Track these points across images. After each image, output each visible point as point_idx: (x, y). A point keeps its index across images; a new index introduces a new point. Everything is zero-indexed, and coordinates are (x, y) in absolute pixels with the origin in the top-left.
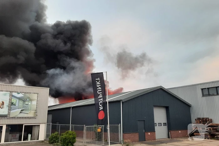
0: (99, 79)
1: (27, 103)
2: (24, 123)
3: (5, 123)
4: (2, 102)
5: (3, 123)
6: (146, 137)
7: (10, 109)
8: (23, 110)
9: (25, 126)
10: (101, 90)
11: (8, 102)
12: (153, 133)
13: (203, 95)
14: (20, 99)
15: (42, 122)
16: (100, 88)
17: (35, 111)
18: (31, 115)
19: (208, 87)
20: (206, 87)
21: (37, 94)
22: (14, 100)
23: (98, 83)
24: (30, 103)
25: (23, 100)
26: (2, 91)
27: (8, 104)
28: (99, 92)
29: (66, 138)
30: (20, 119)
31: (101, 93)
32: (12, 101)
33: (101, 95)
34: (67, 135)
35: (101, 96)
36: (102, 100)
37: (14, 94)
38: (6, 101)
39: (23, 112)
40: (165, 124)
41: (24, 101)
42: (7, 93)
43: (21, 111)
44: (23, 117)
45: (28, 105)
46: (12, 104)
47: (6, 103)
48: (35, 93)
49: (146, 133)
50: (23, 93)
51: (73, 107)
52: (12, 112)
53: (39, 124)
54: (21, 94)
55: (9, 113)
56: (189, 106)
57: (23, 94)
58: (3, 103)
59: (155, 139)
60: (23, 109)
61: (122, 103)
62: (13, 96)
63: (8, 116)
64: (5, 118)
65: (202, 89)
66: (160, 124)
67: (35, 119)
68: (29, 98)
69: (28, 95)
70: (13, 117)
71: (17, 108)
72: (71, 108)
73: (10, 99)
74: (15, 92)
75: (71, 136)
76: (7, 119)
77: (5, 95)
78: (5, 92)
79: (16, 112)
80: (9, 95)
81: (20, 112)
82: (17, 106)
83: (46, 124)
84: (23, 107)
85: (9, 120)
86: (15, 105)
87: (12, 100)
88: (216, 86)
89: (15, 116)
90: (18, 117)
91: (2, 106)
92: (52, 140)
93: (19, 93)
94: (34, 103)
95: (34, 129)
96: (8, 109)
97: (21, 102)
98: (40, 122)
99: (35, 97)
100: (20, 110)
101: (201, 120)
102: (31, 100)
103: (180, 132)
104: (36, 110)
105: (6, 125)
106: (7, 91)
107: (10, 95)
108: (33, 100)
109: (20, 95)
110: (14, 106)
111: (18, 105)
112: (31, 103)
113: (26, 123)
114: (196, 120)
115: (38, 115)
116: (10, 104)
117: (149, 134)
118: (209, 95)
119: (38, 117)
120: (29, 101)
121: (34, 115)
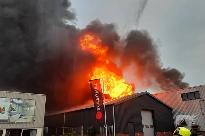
0: (96, 85)
1: (25, 109)
3: (5, 128)
4: (3, 107)
5: (3, 128)
7: (10, 115)
8: (22, 115)
9: (23, 130)
11: (9, 108)
12: (142, 134)
13: (183, 100)
14: (19, 105)
15: (39, 127)
16: (98, 92)
17: (32, 117)
18: (29, 120)
19: (187, 93)
20: (185, 93)
21: (35, 101)
22: (14, 106)
23: (96, 88)
24: (28, 109)
25: (22, 106)
26: (3, 98)
28: (97, 95)
30: (19, 124)
31: (98, 96)
33: (98, 98)
36: (99, 102)
38: (7, 107)
40: (151, 126)
41: (23, 107)
42: (8, 100)
44: (21, 122)
46: (12, 110)
47: (7, 109)
48: (33, 100)
49: (135, 134)
50: (22, 99)
51: (67, 113)
52: (12, 117)
53: (36, 129)
54: (20, 100)
55: (9, 119)
56: (171, 110)
57: (23, 100)
58: (4, 109)
60: (22, 114)
61: (114, 106)
62: (13, 102)
63: (9, 121)
64: (6, 123)
65: (182, 94)
66: (147, 126)
67: (33, 124)
68: (28, 104)
69: (27, 101)
70: (13, 122)
71: (17, 113)
72: (65, 114)
73: (10, 105)
74: (16, 99)
76: (7, 124)
77: (6, 101)
78: (6, 99)
79: (15, 118)
80: (9, 101)
81: (20, 118)
83: (43, 128)
84: (22, 113)
85: (9, 124)
87: (13, 106)
88: (194, 91)
89: (15, 121)
90: (17, 122)
91: (3, 111)
93: (19, 100)
94: (32, 108)
95: (32, 133)
97: (21, 108)
99: (33, 103)
100: (20, 115)
102: (30, 106)
103: (165, 133)
104: (34, 115)
105: (6, 130)
106: (8, 98)
107: (11, 101)
108: (32, 106)
109: (20, 102)
110: (14, 111)
111: (18, 110)
112: (30, 108)
113: (24, 127)
115: (36, 120)
116: (11, 110)
117: (138, 134)
118: (188, 99)
119: (35, 122)
120: (27, 107)
121: (32, 120)
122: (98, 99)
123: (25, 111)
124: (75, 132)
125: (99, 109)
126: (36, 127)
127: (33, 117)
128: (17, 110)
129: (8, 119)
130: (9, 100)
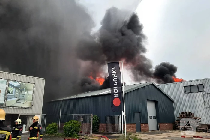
0: (115, 68)
1: (23, 92)
2: (20, 113)
6: (142, 128)
7: (6, 98)
8: (20, 100)
9: (20, 116)
10: (117, 78)
11: (5, 90)
12: (147, 124)
13: (186, 93)
14: (16, 88)
15: (37, 113)
16: (116, 77)
17: (30, 102)
18: (27, 105)
19: (190, 85)
20: (189, 85)
21: (33, 84)
22: (11, 89)
23: (114, 72)
24: (26, 93)
25: (19, 89)
27: (4, 93)
29: (71, 127)
30: (16, 109)
31: (116, 81)
32: (9, 90)
34: (72, 124)
35: (116, 84)
36: (117, 87)
37: (11, 82)
38: (3, 89)
39: (19, 101)
40: (154, 117)
41: (21, 90)
43: (18, 100)
45: (24, 94)
46: (9, 92)
48: (31, 83)
49: (141, 124)
50: (20, 81)
52: (8, 100)
53: (34, 115)
54: (18, 83)
57: (20, 83)
59: (148, 130)
60: (20, 98)
62: (9, 84)
63: (5, 105)
64: (1, 107)
65: (185, 87)
66: (151, 117)
67: (31, 109)
68: (25, 87)
69: (25, 84)
70: (9, 107)
71: (14, 96)
72: (61, 101)
73: (6, 88)
74: (12, 80)
75: (76, 125)
76: (3, 108)
77: (2, 82)
78: (2, 80)
79: (12, 102)
81: (16, 102)
82: (13, 94)
83: (41, 115)
86: (12, 94)
87: (9, 88)
88: (197, 84)
89: (11, 105)
90: (14, 107)
92: (51, 130)
93: (16, 82)
94: (31, 93)
95: (29, 119)
96: (5, 98)
97: (18, 91)
98: (36, 113)
99: (31, 86)
100: (16, 99)
101: (185, 114)
102: (27, 90)
103: (166, 125)
104: (32, 100)
106: (4, 79)
107: (7, 83)
108: (30, 90)
109: (17, 84)
110: (10, 95)
111: (15, 94)
112: (28, 93)
113: (21, 113)
114: (180, 114)
115: (34, 105)
116: (7, 92)
117: (144, 125)
118: (191, 92)
119: (33, 108)
120: (25, 90)
121: (30, 106)
122: (117, 84)
123: (22, 95)
124: (82, 119)
125: (117, 95)
126: (34, 113)
127: (32, 102)
128: (13, 93)
129: (4, 103)
130: (5, 81)
